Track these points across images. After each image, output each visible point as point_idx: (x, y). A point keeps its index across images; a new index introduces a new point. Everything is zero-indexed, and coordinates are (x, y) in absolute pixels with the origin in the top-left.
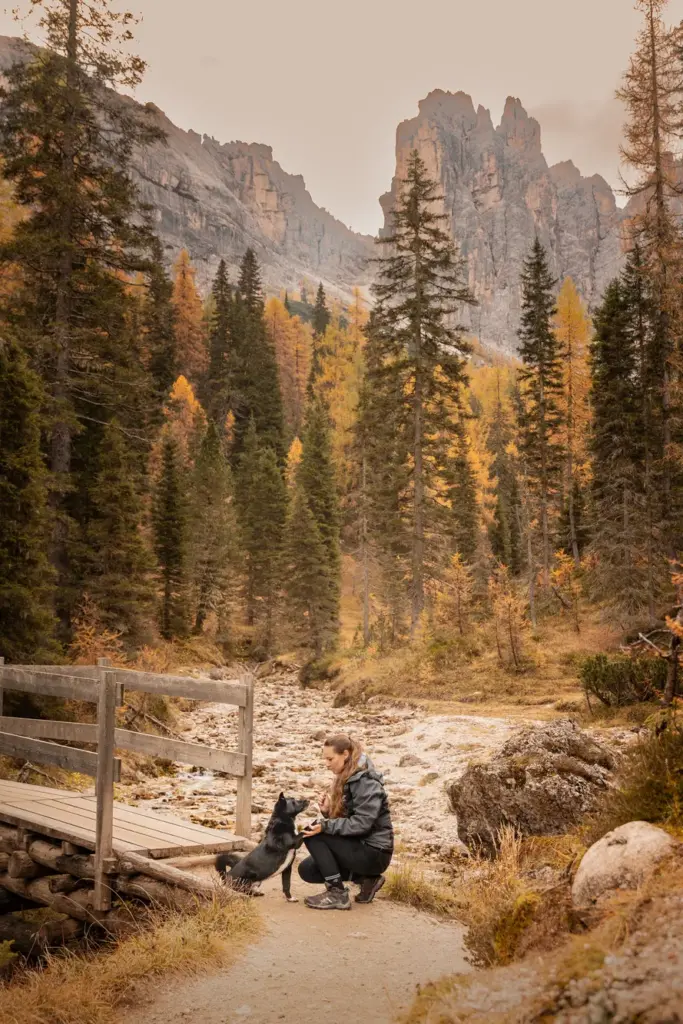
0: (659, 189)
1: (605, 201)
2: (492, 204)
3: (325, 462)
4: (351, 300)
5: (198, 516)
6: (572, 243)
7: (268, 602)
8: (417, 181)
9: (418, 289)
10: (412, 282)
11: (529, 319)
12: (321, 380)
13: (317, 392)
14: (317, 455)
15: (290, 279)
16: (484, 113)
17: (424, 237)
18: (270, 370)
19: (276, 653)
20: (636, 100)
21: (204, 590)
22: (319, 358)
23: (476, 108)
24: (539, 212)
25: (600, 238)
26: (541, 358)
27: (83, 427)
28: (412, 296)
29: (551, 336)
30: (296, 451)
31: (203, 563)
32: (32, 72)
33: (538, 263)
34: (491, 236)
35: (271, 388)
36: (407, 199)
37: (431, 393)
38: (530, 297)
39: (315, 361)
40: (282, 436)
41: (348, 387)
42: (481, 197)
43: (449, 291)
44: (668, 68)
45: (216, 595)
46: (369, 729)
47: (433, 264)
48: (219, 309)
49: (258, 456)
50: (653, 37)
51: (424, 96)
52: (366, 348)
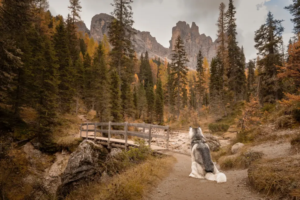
0: (223, 42)
1: (210, 41)
2: (189, 42)
3: (161, 89)
4: (164, 60)
5: (139, 98)
6: (204, 49)
7: (151, 113)
8: (179, 40)
9: (179, 59)
10: (178, 58)
11: (198, 64)
12: (159, 74)
13: (159, 76)
14: (160, 88)
15: (153, 56)
16: (188, 25)
17: (180, 50)
18: (151, 73)
19: (153, 122)
20: (219, 25)
21: (140, 111)
22: (159, 70)
23: (187, 24)
24: (198, 43)
25: (209, 48)
26: (200, 71)
27: (123, 84)
28: (178, 61)
29: (202, 67)
30: (155, 87)
31: (140, 106)
32: (114, 23)
33: (200, 54)
34: (189, 48)
35: (151, 76)
36: (177, 43)
37: (181, 77)
38: (198, 60)
39: (158, 71)
40: (153, 84)
41: (164, 76)
42: (187, 41)
43: (185, 60)
44: (225, 19)
45: (143, 112)
46: (171, 135)
47: (182, 55)
48: (141, 62)
49: (149, 88)
50: (222, 14)
51: (177, 22)
52: (167, 69)
